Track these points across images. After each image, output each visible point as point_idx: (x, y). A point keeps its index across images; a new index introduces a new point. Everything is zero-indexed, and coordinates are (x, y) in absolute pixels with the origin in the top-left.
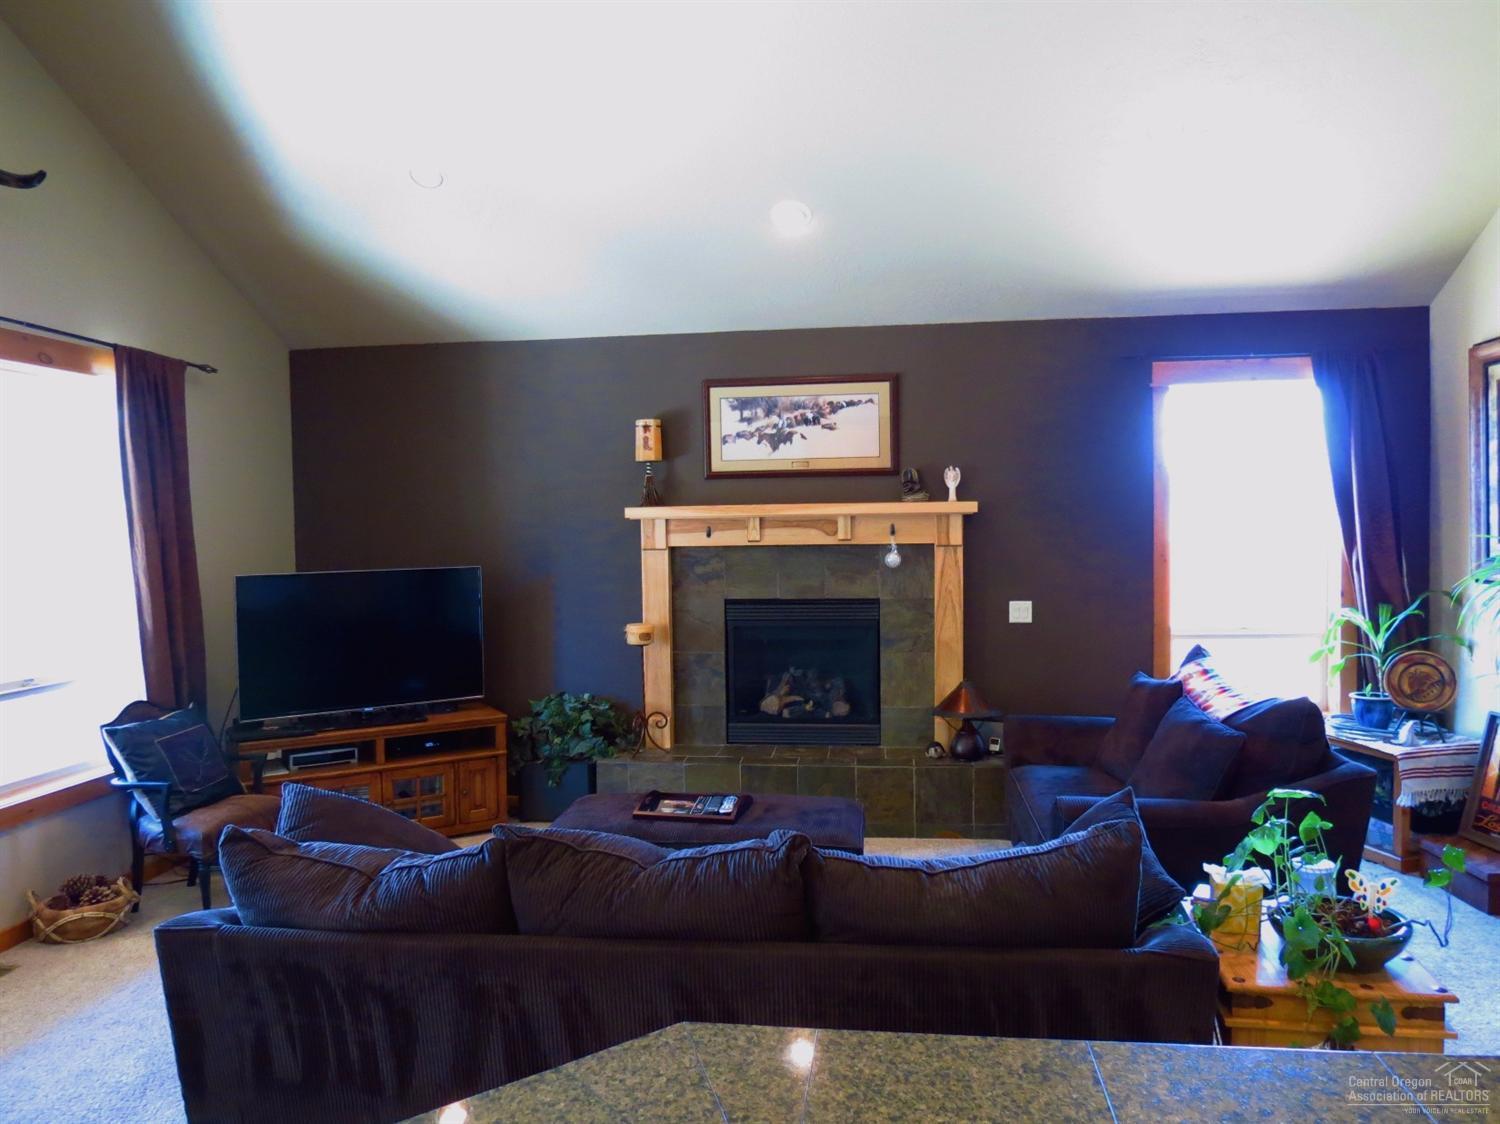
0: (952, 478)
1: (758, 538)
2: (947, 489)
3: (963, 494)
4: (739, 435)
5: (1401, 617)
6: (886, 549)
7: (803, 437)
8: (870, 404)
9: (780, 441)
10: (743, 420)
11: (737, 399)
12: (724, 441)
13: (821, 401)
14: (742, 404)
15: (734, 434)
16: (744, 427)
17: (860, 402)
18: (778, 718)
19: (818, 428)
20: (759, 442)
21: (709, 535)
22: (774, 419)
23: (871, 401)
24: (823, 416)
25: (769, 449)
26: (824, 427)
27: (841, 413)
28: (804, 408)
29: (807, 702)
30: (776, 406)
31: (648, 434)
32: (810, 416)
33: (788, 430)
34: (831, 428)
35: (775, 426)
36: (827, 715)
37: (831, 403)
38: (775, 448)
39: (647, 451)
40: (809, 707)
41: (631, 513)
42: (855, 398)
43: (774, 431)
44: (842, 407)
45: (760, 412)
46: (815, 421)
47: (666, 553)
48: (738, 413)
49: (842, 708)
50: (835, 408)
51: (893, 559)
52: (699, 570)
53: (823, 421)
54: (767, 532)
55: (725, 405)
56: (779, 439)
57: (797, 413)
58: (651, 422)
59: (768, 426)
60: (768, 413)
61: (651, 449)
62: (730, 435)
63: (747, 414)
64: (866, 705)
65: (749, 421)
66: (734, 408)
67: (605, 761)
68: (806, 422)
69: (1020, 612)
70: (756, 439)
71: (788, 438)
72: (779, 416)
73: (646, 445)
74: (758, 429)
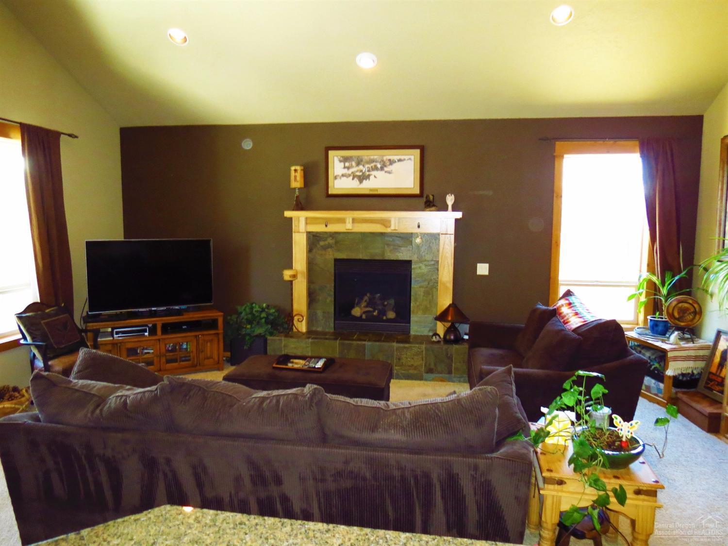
0: (450, 200)
1: (351, 228)
2: (447, 206)
3: (455, 209)
4: (343, 175)
5: (677, 278)
6: (417, 235)
7: (375, 177)
8: (409, 161)
9: (363, 179)
10: (345, 167)
11: (342, 157)
12: (336, 178)
13: (385, 158)
14: (345, 159)
15: (340, 175)
16: (345, 171)
17: (404, 160)
18: (360, 319)
19: (383, 172)
20: (353, 179)
21: (326, 226)
22: (361, 167)
23: (410, 159)
24: (385, 166)
25: (358, 182)
26: (386, 172)
27: (395, 165)
28: (376, 162)
29: (374, 311)
30: (362, 161)
31: (296, 174)
32: (379, 166)
33: (367, 173)
34: (389, 173)
35: (361, 171)
36: (385, 318)
37: (390, 160)
38: (361, 182)
39: (296, 183)
40: (375, 313)
41: (288, 214)
42: (402, 157)
43: (361, 174)
44: (395, 162)
45: (354, 164)
46: (382, 169)
47: (305, 235)
48: (342, 164)
49: (391, 315)
50: (391, 162)
51: (418, 240)
52: (322, 243)
53: (386, 169)
54: (356, 225)
55: (336, 160)
56: (362, 178)
57: (373, 165)
58: (298, 168)
59: (357, 171)
60: (358, 164)
61: (298, 182)
62: (338, 176)
63: (347, 164)
64: (404, 314)
65: (348, 168)
66: (341, 161)
67: (272, 338)
68: (376, 168)
69: (483, 269)
70: (351, 177)
71: (368, 177)
72: (363, 166)
73: (296, 180)
74: (352, 173)
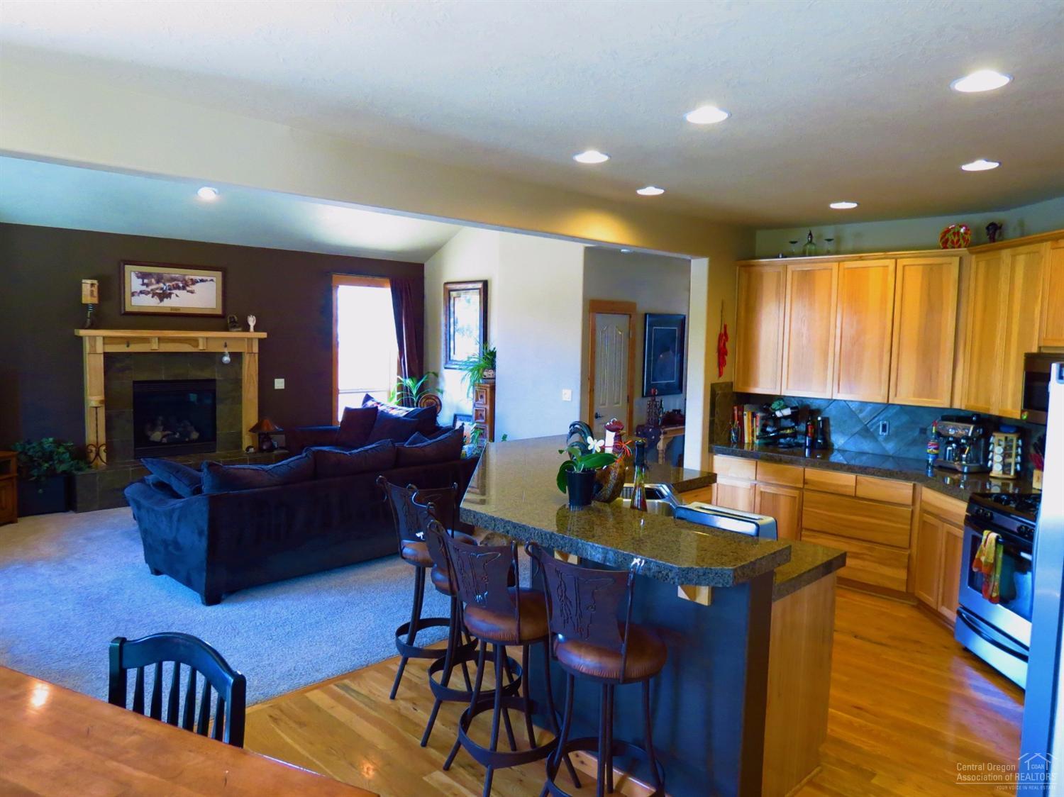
0: (252, 321)
1: (157, 348)
2: (249, 326)
3: (257, 329)
4: (141, 292)
6: (223, 354)
7: (177, 296)
8: (211, 282)
9: (164, 297)
10: (143, 284)
11: (141, 273)
12: (133, 294)
13: (187, 278)
14: (143, 276)
15: (139, 291)
16: (144, 288)
17: (206, 281)
18: (159, 443)
19: (185, 291)
20: (153, 297)
21: (128, 346)
22: (161, 285)
23: (212, 280)
24: (188, 286)
25: (158, 301)
26: (188, 291)
27: (197, 284)
28: (179, 281)
29: (175, 434)
30: (162, 278)
31: (93, 289)
32: (181, 285)
33: (169, 291)
34: (192, 292)
35: (162, 289)
36: (187, 440)
37: (192, 280)
38: (161, 300)
40: (177, 436)
41: (82, 332)
42: (204, 278)
43: (161, 292)
44: (197, 282)
45: (153, 280)
46: (184, 288)
47: (102, 356)
48: (140, 281)
49: (195, 435)
50: (194, 282)
51: (226, 359)
52: (118, 365)
53: (188, 288)
54: (162, 345)
55: (133, 274)
56: (163, 296)
57: (174, 283)
58: (95, 282)
59: (157, 289)
60: (158, 282)
61: (94, 297)
62: (136, 292)
63: (146, 281)
65: (147, 285)
66: (138, 277)
67: (80, 473)
68: (178, 288)
69: (279, 384)
70: (151, 295)
71: (169, 296)
72: (164, 284)
73: (89, 291)
74: (152, 290)
